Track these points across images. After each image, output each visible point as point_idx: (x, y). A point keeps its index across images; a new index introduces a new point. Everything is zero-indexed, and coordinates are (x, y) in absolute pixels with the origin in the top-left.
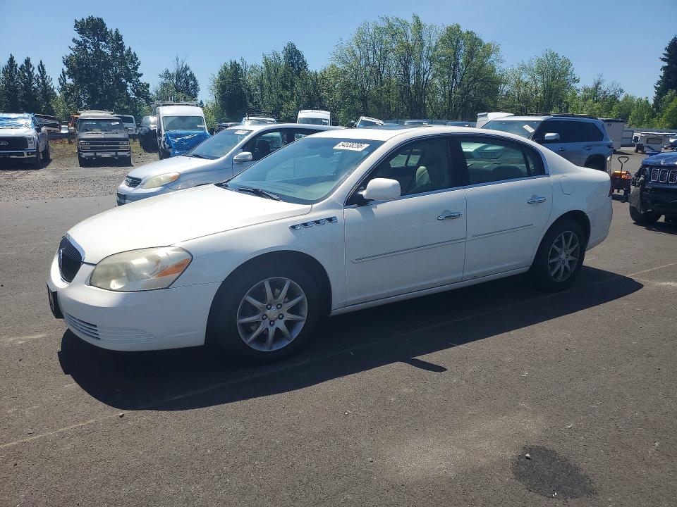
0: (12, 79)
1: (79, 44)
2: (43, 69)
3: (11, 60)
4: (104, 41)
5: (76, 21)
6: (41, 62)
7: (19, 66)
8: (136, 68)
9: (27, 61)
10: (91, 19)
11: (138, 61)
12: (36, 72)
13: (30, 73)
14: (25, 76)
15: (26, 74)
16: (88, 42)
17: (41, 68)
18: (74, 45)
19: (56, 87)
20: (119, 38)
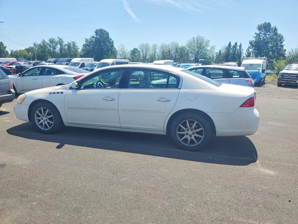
0: (228, 51)
1: (257, 35)
2: (241, 46)
3: (230, 43)
4: (269, 32)
5: (258, 25)
6: (241, 44)
7: (232, 45)
8: (282, 43)
9: (236, 44)
10: (265, 23)
11: (283, 39)
12: (238, 48)
13: (236, 48)
14: (233, 49)
15: (234, 49)
16: (261, 33)
17: (240, 46)
18: (255, 36)
19: (244, 53)
20: (276, 30)
